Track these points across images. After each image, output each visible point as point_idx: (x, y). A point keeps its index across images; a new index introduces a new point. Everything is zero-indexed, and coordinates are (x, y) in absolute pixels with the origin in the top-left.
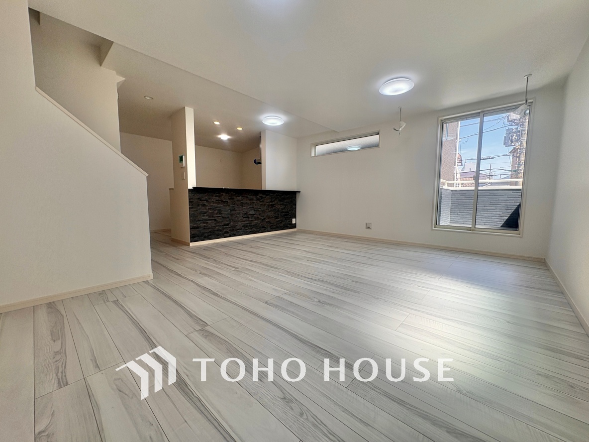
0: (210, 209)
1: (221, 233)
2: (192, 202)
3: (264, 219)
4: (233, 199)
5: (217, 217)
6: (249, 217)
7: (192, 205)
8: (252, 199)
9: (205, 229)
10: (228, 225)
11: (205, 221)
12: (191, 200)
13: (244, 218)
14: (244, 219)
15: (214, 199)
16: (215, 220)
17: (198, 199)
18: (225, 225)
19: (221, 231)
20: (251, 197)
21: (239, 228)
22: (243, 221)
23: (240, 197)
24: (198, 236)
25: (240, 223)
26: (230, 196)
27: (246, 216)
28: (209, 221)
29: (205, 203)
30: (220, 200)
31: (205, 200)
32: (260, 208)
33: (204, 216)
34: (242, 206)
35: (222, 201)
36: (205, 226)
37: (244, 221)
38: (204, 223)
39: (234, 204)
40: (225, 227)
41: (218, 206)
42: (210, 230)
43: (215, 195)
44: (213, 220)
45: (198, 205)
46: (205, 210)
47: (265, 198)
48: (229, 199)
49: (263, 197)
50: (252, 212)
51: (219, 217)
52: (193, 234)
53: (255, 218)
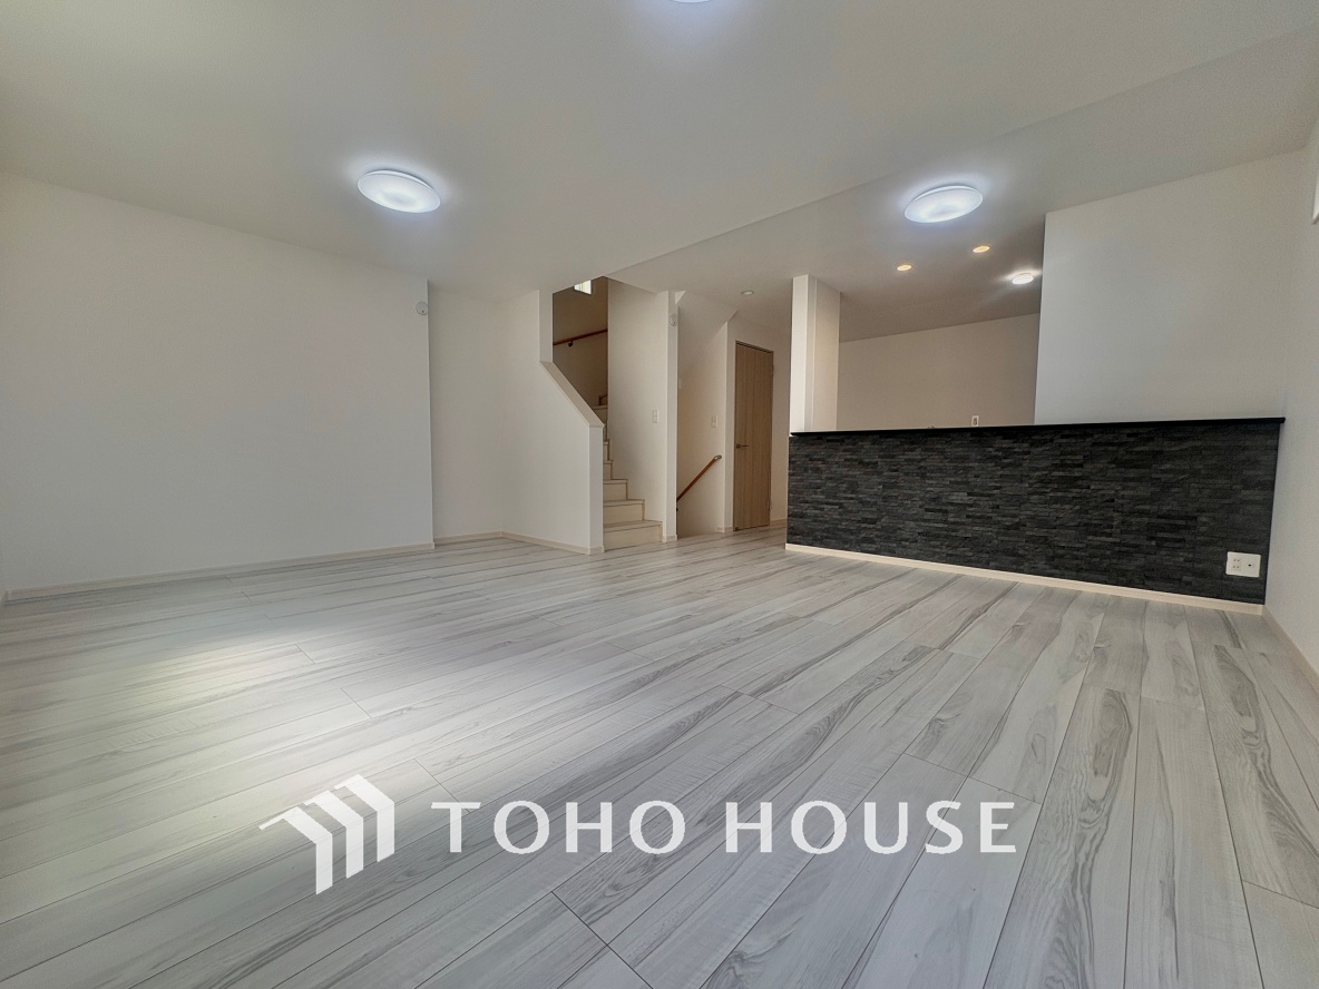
0: (831, 479)
1: (852, 537)
2: (794, 462)
3: (1017, 526)
4: (893, 457)
5: (846, 498)
6: (946, 512)
7: (794, 469)
8: (964, 459)
9: (815, 521)
10: (873, 522)
11: (816, 504)
12: (793, 459)
13: (927, 510)
14: (928, 515)
15: (841, 455)
16: (841, 505)
17: (807, 456)
18: (865, 520)
19: (852, 534)
20: (960, 451)
21: (906, 535)
22: (925, 521)
23: (918, 451)
24: (802, 534)
25: (912, 524)
26: (882, 450)
27: (937, 505)
28: (826, 506)
29: (820, 465)
30: (856, 460)
31: (820, 460)
32: (997, 488)
33: (816, 493)
34: (923, 476)
35: (861, 462)
36: (816, 516)
37: (928, 521)
38: (816, 509)
39: (896, 471)
40: (864, 525)
41: (850, 473)
42: (826, 526)
43: (843, 448)
44: (836, 504)
45: (806, 470)
46: (819, 481)
47: (1028, 453)
48: (880, 457)
49: (1016, 450)
50: (961, 497)
51: (852, 499)
52: (792, 528)
53: (968, 517)
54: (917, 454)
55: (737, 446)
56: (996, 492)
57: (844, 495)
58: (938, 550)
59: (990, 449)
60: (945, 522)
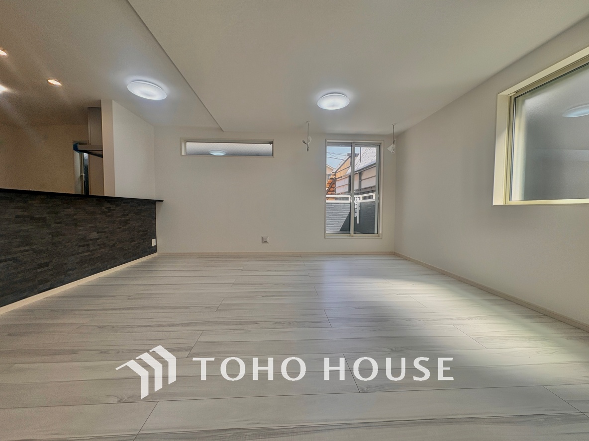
1: (30, 284)
3: (114, 245)
5: (21, 252)
6: (88, 245)
8: (93, 213)
10: (47, 265)
13: (80, 246)
14: (81, 249)
18: (41, 266)
19: (30, 281)
22: (78, 253)
23: (72, 209)
27: (84, 242)
32: (107, 227)
34: (76, 225)
35: (32, 218)
37: (82, 253)
39: (59, 223)
40: (39, 270)
41: (23, 228)
47: (115, 210)
48: (48, 213)
49: (112, 208)
50: (94, 235)
51: (27, 251)
53: (98, 245)
54: (71, 211)
56: (107, 230)
57: (18, 249)
58: (87, 269)
59: (103, 208)
60: (89, 251)
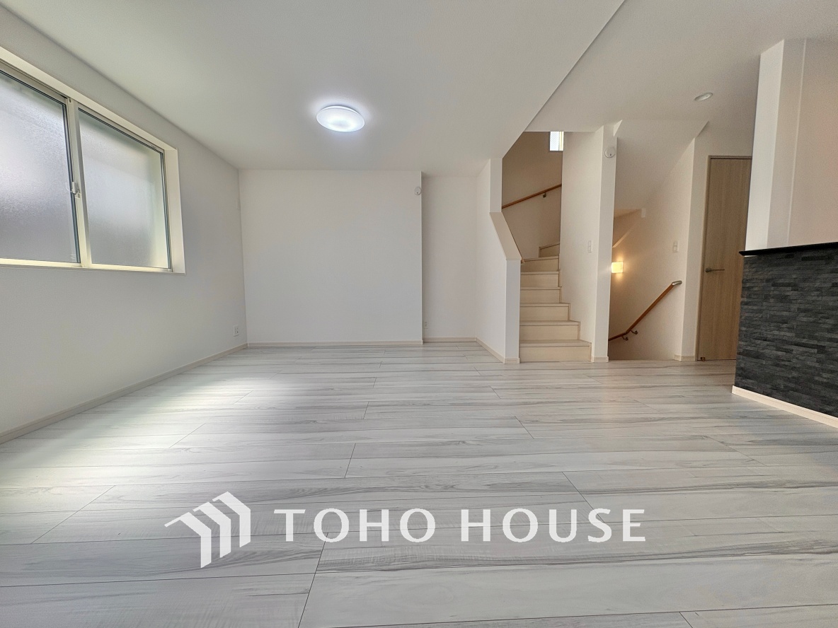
0: (806, 311)
2: (749, 288)
7: (749, 297)
9: (777, 365)
11: (780, 344)
12: (748, 285)
15: (826, 278)
16: (821, 349)
17: (768, 281)
24: (755, 377)
28: (795, 348)
29: (789, 292)
31: (788, 285)
33: (779, 329)
36: (778, 358)
38: (778, 349)
43: (830, 267)
44: (812, 347)
45: (766, 298)
46: (785, 313)
52: (742, 369)
55: (707, 271)
